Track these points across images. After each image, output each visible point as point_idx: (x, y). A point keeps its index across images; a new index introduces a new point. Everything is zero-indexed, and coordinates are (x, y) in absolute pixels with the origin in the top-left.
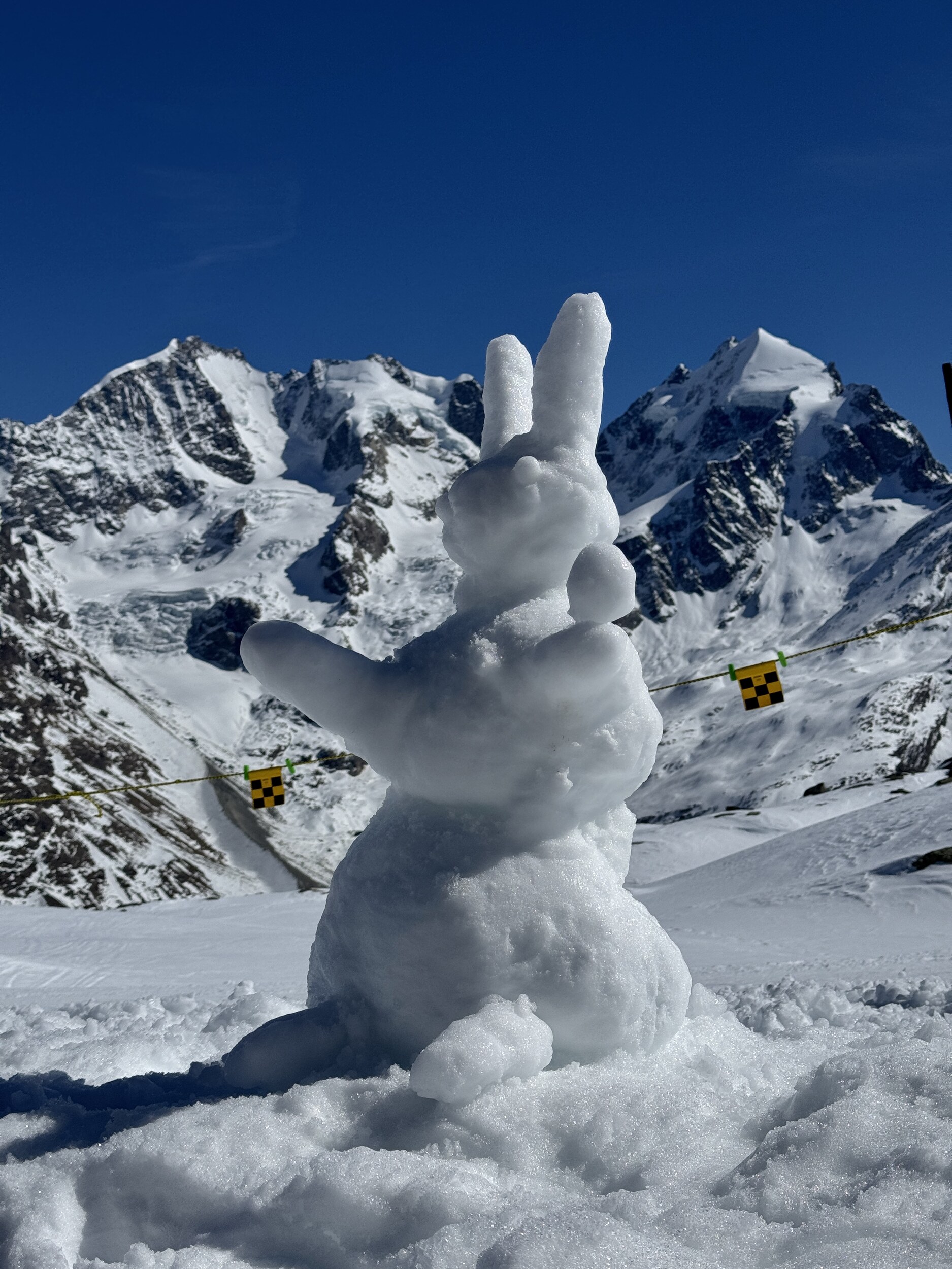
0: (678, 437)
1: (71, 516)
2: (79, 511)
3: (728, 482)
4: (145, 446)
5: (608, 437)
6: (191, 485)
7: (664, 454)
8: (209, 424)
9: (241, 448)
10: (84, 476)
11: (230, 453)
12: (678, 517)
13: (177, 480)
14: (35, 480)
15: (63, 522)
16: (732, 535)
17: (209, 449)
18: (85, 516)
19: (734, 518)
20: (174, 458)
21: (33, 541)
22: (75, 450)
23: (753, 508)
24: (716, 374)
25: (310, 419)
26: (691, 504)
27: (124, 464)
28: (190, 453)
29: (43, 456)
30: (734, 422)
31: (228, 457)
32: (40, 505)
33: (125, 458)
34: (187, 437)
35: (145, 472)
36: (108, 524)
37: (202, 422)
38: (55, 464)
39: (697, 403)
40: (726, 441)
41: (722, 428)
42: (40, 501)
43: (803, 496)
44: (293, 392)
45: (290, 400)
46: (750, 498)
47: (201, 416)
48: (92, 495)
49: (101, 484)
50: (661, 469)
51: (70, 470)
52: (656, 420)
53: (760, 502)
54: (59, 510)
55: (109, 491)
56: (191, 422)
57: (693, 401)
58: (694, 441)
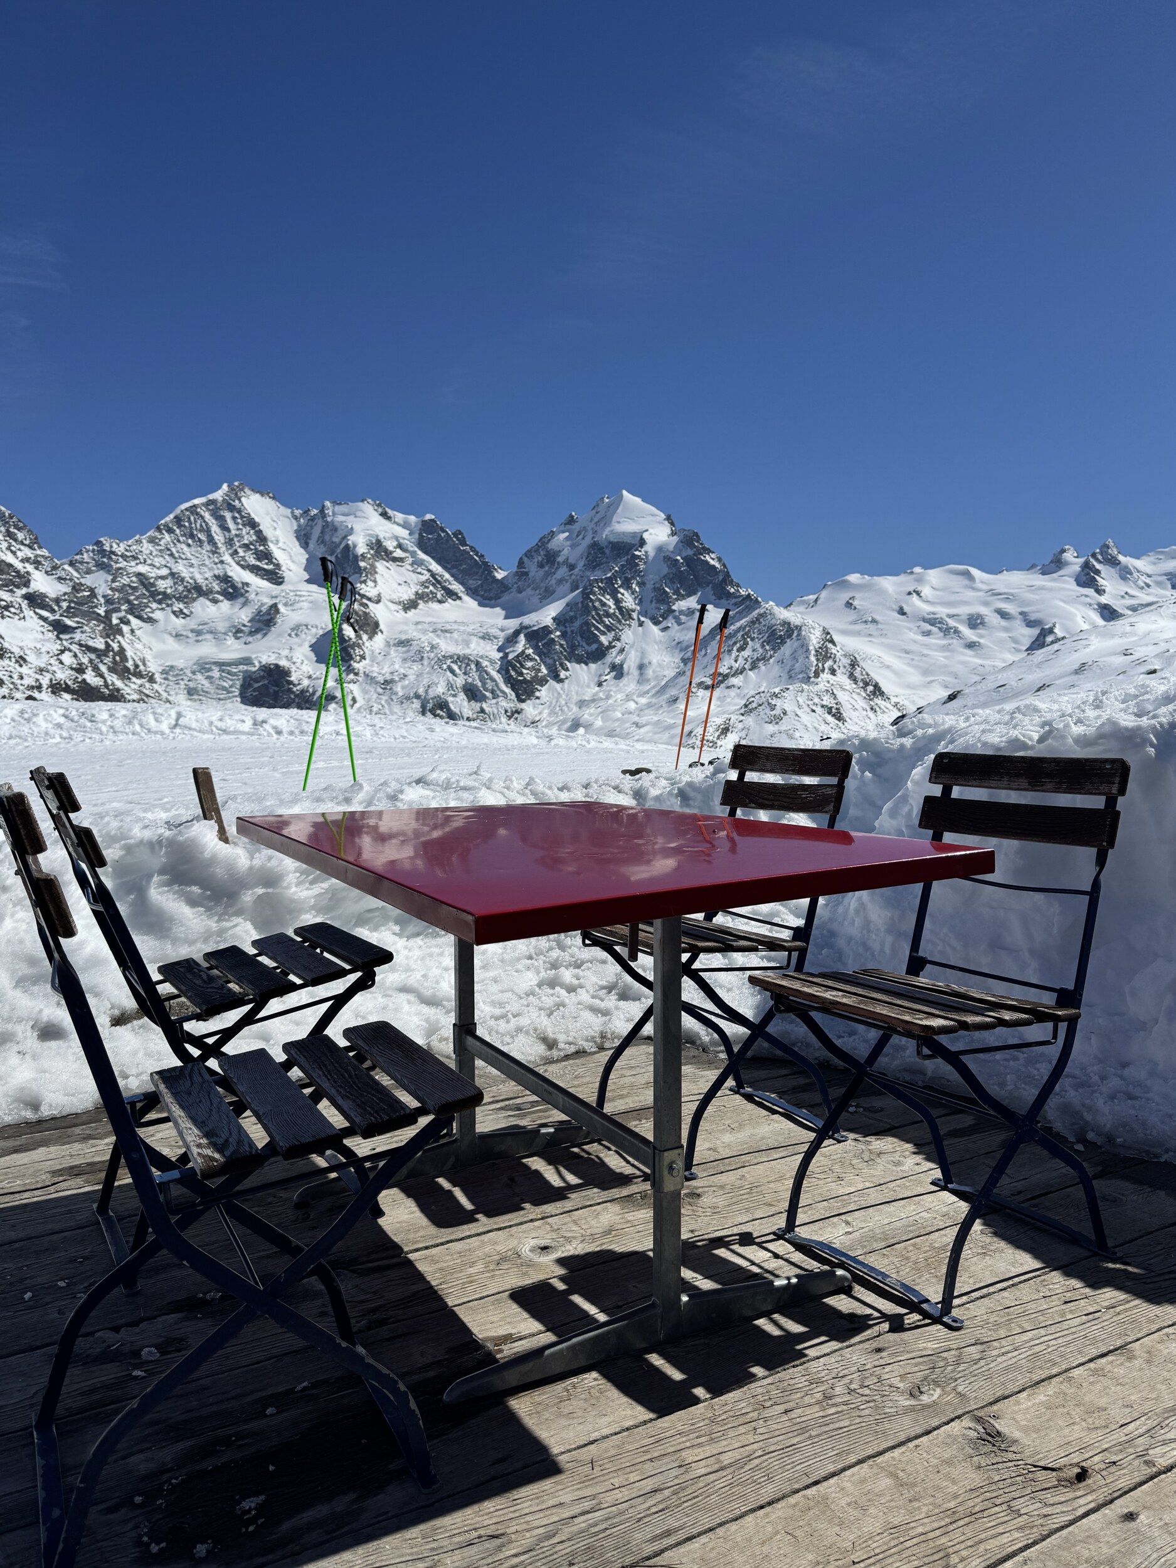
0: (571, 561)
1: (154, 605)
2: (160, 602)
3: (604, 591)
4: (206, 557)
5: (525, 559)
6: (240, 585)
7: (562, 572)
8: (251, 543)
9: (274, 560)
10: (163, 578)
11: (267, 564)
12: (572, 614)
13: (230, 582)
14: (128, 580)
15: (148, 610)
16: (606, 626)
17: (252, 561)
18: (164, 606)
19: (608, 615)
20: (227, 566)
21: (128, 623)
22: (156, 559)
23: (620, 608)
24: (596, 520)
25: (323, 542)
26: (580, 605)
27: (191, 570)
28: (238, 563)
29: (133, 563)
30: (607, 551)
31: (266, 567)
32: (132, 598)
33: (192, 566)
34: (236, 552)
35: (207, 575)
36: (181, 611)
37: (246, 542)
38: (142, 569)
39: (583, 539)
40: (602, 564)
41: (600, 555)
42: (132, 594)
43: (651, 601)
44: (310, 523)
45: (308, 528)
46: (618, 602)
47: (246, 537)
48: (169, 591)
49: (175, 584)
50: (560, 581)
51: (153, 573)
52: (556, 549)
53: (624, 604)
54: (145, 601)
55: (181, 588)
56: (239, 541)
57: (581, 537)
58: (581, 564)
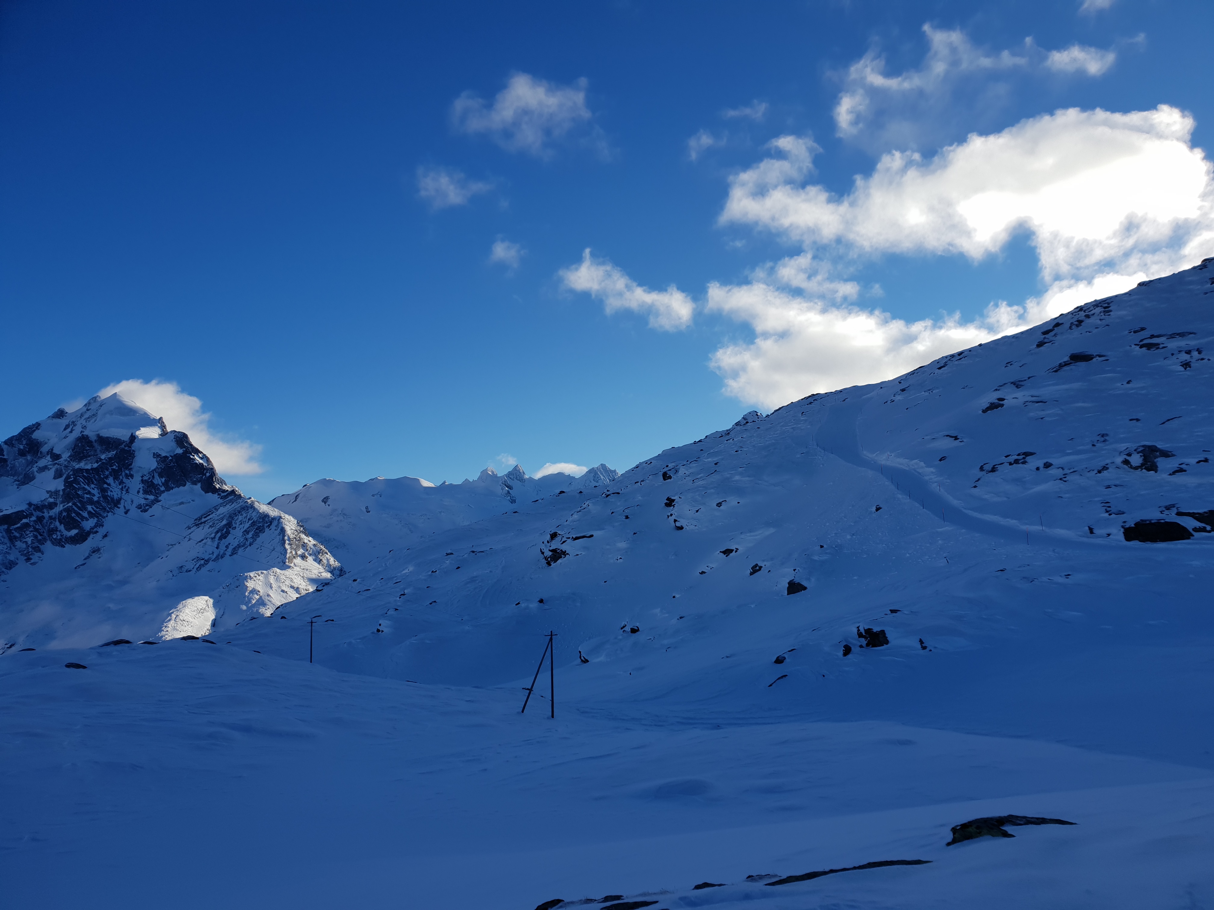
0: (56, 451)
3: (89, 481)
7: (45, 461)
12: (52, 500)
16: (90, 513)
19: (91, 502)
23: (105, 497)
24: (86, 416)
26: (61, 493)
30: (96, 445)
39: (71, 432)
40: (90, 456)
41: (88, 448)
43: (138, 492)
46: (103, 491)
50: (42, 470)
52: (41, 439)
53: (109, 493)
57: (69, 430)
58: (66, 456)
